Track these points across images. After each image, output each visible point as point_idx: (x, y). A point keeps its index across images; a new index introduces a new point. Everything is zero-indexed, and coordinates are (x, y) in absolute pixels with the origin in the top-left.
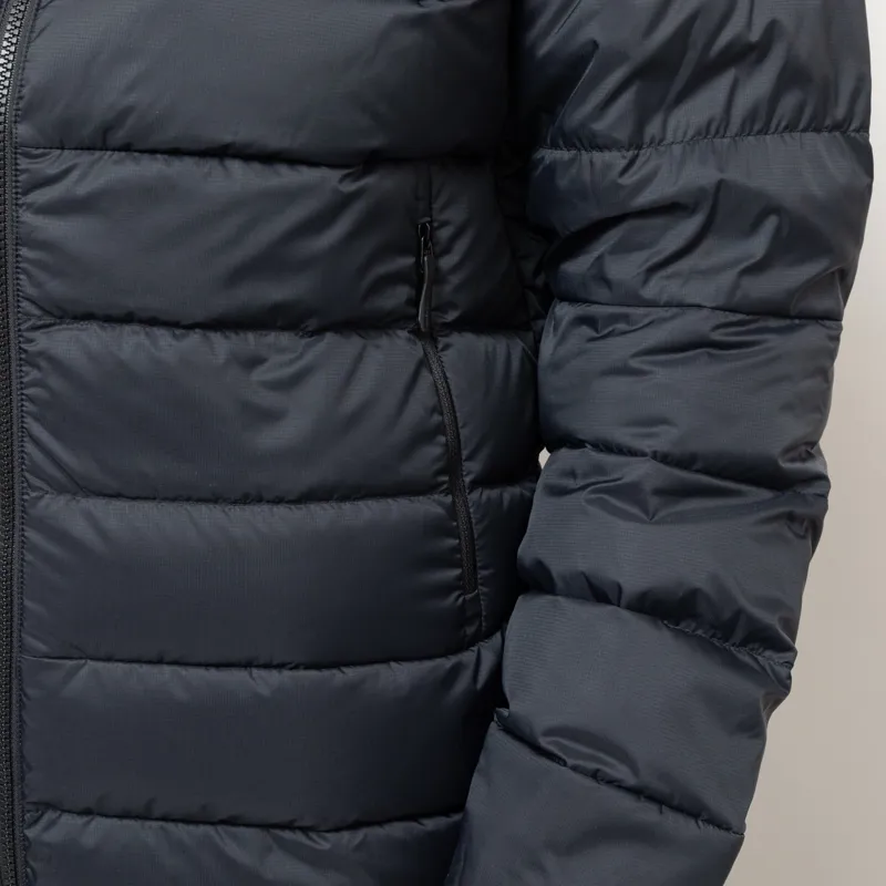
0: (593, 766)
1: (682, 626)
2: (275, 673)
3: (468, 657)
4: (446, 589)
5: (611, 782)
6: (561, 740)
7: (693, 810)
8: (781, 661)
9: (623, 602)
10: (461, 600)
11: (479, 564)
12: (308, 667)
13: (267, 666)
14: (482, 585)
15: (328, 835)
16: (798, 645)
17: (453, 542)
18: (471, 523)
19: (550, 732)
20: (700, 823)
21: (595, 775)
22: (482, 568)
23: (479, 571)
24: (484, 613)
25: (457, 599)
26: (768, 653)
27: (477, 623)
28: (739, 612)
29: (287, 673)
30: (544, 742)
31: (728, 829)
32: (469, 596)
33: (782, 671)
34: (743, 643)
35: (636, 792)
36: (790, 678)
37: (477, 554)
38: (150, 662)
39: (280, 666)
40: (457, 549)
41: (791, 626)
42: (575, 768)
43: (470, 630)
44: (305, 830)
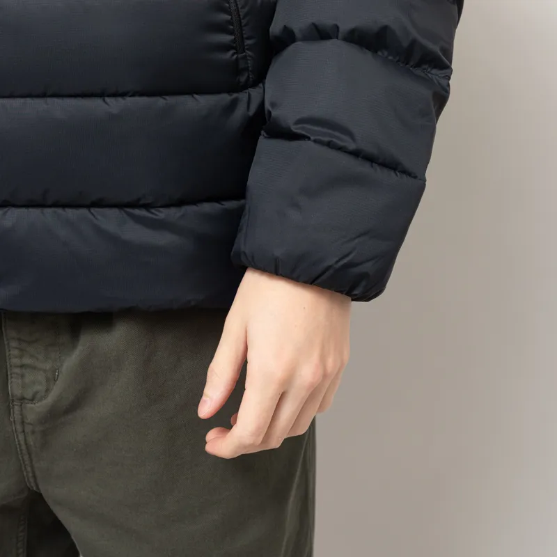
0: (326, 139)
1: (380, 53)
2: (120, 99)
3: (243, 96)
4: (225, 48)
5: (340, 149)
6: (305, 125)
7: (392, 165)
8: (443, 75)
9: (340, 35)
10: (235, 56)
11: (245, 36)
12: (141, 94)
13: (115, 95)
14: (247, 49)
15: (161, 209)
16: (453, 66)
17: (228, 17)
18: (238, 8)
19: (299, 121)
20: (398, 174)
21: (329, 145)
22: (248, 39)
23: (245, 41)
24: (250, 69)
25: (233, 55)
26: (434, 71)
27: (246, 75)
28: (414, 42)
29: (129, 99)
30: (295, 129)
31: (415, 177)
32: (240, 56)
33: (443, 82)
34: (418, 65)
35: (356, 154)
36: (449, 85)
37: (244, 28)
38: (38, 96)
39: (123, 95)
40: (230, 22)
41: (448, 52)
42: (315, 141)
43: (243, 79)
44: (147, 207)
